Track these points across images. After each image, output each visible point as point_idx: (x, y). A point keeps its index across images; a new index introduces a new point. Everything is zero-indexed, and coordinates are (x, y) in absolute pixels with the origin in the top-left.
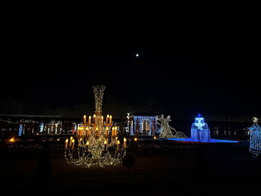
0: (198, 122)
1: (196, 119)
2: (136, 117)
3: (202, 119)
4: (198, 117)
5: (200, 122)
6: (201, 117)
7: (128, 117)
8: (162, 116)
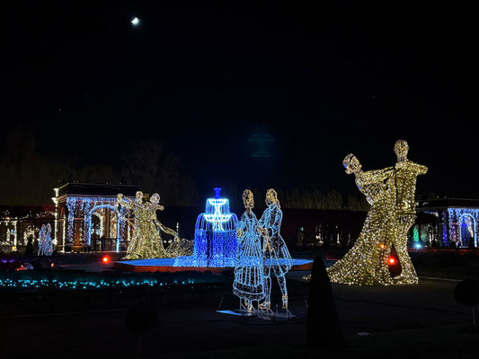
0: (212, 210)
1: (210, 201)
2: (74, 200)
3: (225, 201)
4: (214, 195)
5: (218, 209)
6: (222, 195)
7: (54, 199)
8: (140, 195)
